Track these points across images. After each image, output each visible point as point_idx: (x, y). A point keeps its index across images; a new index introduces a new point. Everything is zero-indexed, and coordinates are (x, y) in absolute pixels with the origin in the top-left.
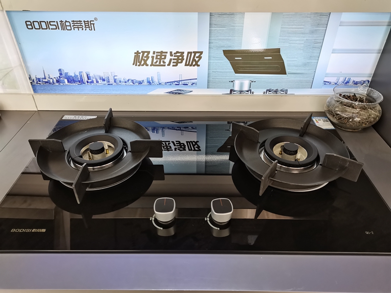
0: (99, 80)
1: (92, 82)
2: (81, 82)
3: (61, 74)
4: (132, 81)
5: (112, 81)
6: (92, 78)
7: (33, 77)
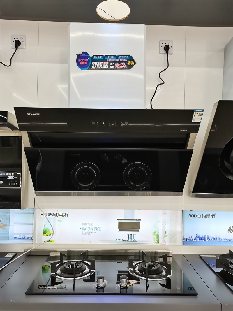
0: (212, 239)
1: (209, 240)
2: (205, 240)
3: (197, 236)
4: (227, 239)
5: (218, 239)
6: (209, 238)
7: (185, 238)
